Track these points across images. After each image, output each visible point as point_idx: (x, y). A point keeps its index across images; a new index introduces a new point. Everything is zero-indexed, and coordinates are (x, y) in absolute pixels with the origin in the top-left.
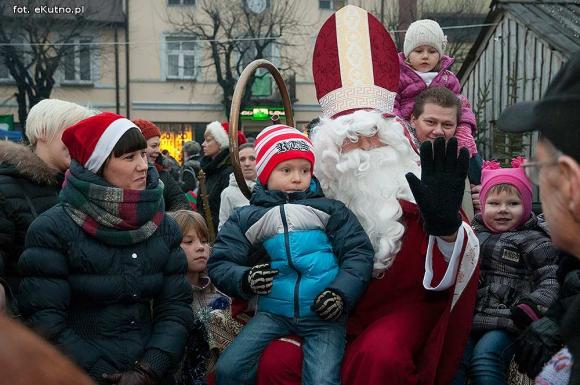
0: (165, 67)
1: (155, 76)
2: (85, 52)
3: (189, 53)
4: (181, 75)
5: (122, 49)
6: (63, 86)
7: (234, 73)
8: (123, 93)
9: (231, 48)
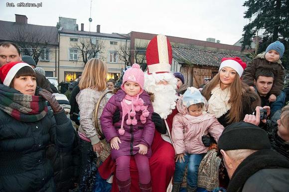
0: (69, 57)
1: (66, 59)
2: (47, 52)
3: (76, 53)
4: (73, 60)
5: (57, 51)
6: (41, 61)
7: (88, 59)
8: (57, 63)
9: (87, 53)
